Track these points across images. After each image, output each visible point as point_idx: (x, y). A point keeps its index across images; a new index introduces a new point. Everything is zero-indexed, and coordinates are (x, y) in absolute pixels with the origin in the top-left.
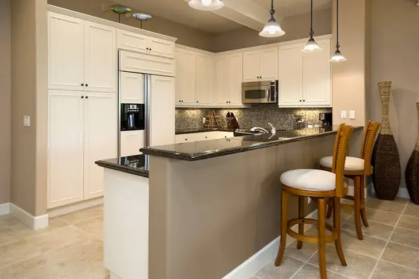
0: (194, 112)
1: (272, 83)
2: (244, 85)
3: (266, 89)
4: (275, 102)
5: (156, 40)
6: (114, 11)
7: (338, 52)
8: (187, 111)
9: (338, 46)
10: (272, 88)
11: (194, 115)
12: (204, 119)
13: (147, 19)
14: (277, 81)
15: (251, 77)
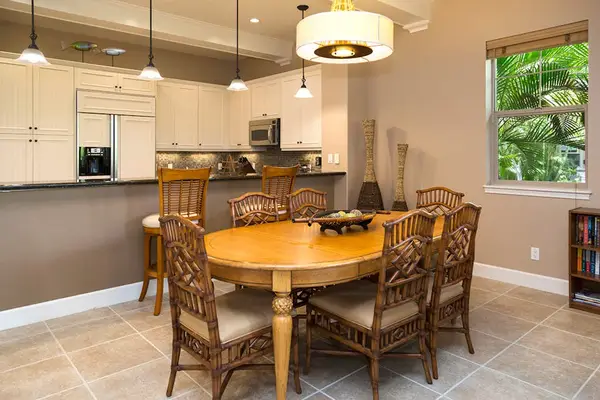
0: (205, 156)
1: (274, 122)
2: (251, 124)
3: (269, 128)
4: (276, 143)
5: (127, 76)
6: (76, 49)
7: (304, 86)
8: (193, 156)
9: (304, 80)
10: (274, 127)
11: (204, 160)
12: (220, 165)
13: (119, 54)
14: (279, 120)
15: (257, 116)
